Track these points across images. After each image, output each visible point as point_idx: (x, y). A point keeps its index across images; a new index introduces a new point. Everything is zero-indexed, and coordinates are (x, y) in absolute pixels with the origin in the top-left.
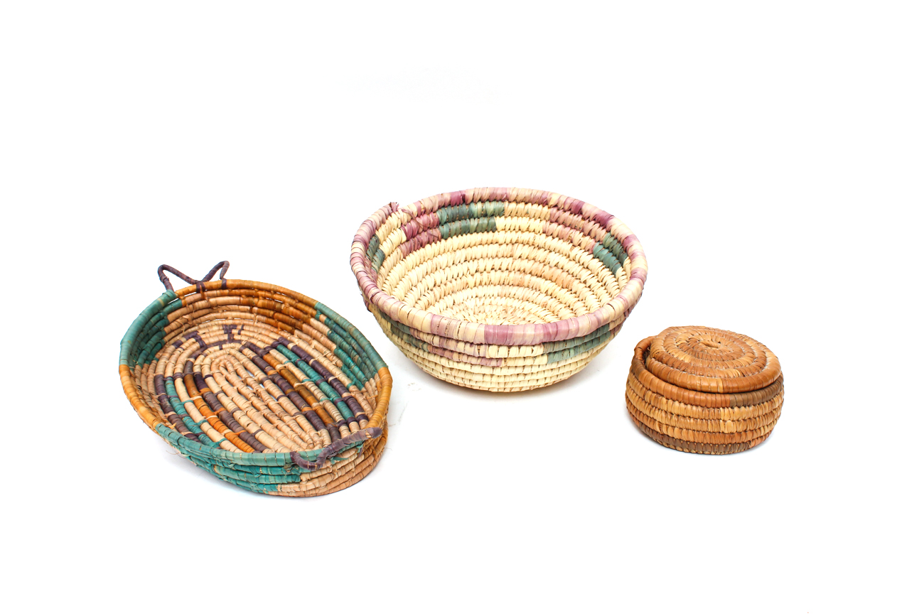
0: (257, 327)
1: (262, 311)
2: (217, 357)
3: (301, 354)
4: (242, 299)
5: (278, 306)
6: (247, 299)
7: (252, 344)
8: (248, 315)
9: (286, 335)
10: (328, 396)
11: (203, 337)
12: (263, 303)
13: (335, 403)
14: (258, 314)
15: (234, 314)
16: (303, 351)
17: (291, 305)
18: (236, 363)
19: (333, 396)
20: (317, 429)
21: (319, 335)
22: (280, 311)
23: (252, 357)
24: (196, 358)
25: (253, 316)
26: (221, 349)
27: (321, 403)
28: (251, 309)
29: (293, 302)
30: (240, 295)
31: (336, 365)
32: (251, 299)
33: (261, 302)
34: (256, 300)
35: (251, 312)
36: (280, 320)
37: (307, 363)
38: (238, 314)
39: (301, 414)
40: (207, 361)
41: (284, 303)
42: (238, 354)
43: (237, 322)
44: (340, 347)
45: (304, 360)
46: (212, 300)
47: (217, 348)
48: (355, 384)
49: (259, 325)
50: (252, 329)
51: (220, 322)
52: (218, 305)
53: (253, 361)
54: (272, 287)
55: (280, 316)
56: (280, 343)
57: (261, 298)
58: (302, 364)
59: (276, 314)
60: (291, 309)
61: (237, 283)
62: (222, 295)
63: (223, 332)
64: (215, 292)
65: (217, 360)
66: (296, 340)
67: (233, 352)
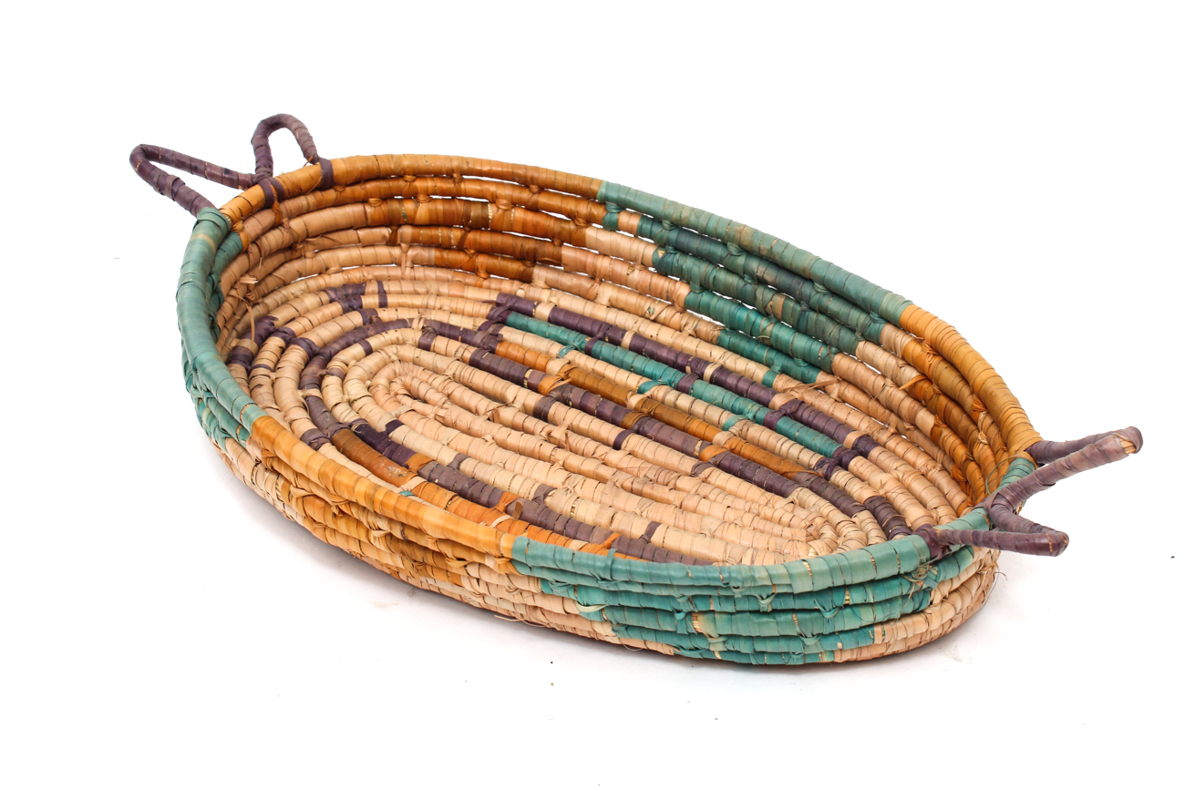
0: (414, 279)
1: (423, 232)
2: (373, 375)
3: (587, 327)
4: (369, 209)
5: (475, 212)
6: (385, 207)
7: (442, 324)
8: (383, 251)
9: (508, 286)
10: (739, 413)
11: (295, 327)
12: (430, 212)
13: (769, 425)
14: (414, 242)
15: (342, 255)
16: (583, 317)
17: (515, 204)
18: (438, 381)
19: (751, 408)
20: (783, 495)
21: (621, 269)
22: (482, 225)
23: (468, 355)
24: (319, 386)
25: (396, 251)
26: (369, 352)
27: (734, 430)
28: (394, 233)
29: (525, 195)
30: (364, 201)
31: (696, 335)
32: (395, 206)
33: (423, 210)
34: (409, 206)
35: (392, 242)
36: (482, 250)
37: (616, 343)
38: (355, 253)
39: (709, 464)
40: (355, 388)
41: (494, 200)
42: (426, 357)
43: (356, 275)
44: (706, 286)
45: (602, 339)
46: (297, 224)
47: (357, 349)
48: (784, 371)
49: (420, 272)
50: (407, 287)
51: (312, 284)
52: (308, 236)
53: (474, 363)
54: (455, 164)
55: (485, 238)
56: (511, 309)
57: (421, 198)
58: (606, 349)
59: (471, 236)
60: (518, 214)
61: (360, 166)
62: (320, 207)
63: (336, 308)
64: (302, 201)
65: (381, 380)
66: (544, 295)
67: (409, 352)
